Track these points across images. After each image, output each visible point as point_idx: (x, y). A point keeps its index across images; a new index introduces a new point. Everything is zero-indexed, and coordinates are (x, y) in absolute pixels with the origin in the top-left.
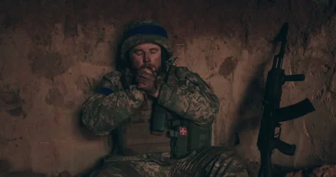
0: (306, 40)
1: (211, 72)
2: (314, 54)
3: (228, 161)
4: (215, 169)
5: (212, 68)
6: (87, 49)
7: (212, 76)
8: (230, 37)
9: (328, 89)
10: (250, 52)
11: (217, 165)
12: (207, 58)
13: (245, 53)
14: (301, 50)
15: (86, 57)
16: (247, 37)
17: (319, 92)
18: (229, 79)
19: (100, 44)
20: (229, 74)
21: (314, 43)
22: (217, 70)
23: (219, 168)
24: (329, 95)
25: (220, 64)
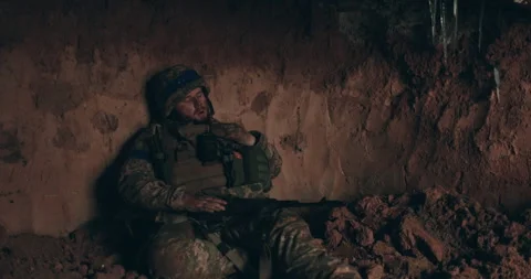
0: (344, 79)
1: (243, 107)
2: (351, 93)
3: (294, 233)
4: (281, 244)
5: (244, 104)
6: (105, 78)
7: (244, 111)
8: (264, 70)
9: (363, 128)
10: (285, 88)
11: (283, 239)
12: (239, 92)
13: (281, 89)
14: (338, 89)
15: (104, 89)
16: (282, 71)
17: (354, 130)
18: (263, 116)
19: (123, 74)
20: (262, 110)
21: (351, 82)
22: (249, 105)
23: (286, 242)
24: (364, 133)
25: (252, 98)
